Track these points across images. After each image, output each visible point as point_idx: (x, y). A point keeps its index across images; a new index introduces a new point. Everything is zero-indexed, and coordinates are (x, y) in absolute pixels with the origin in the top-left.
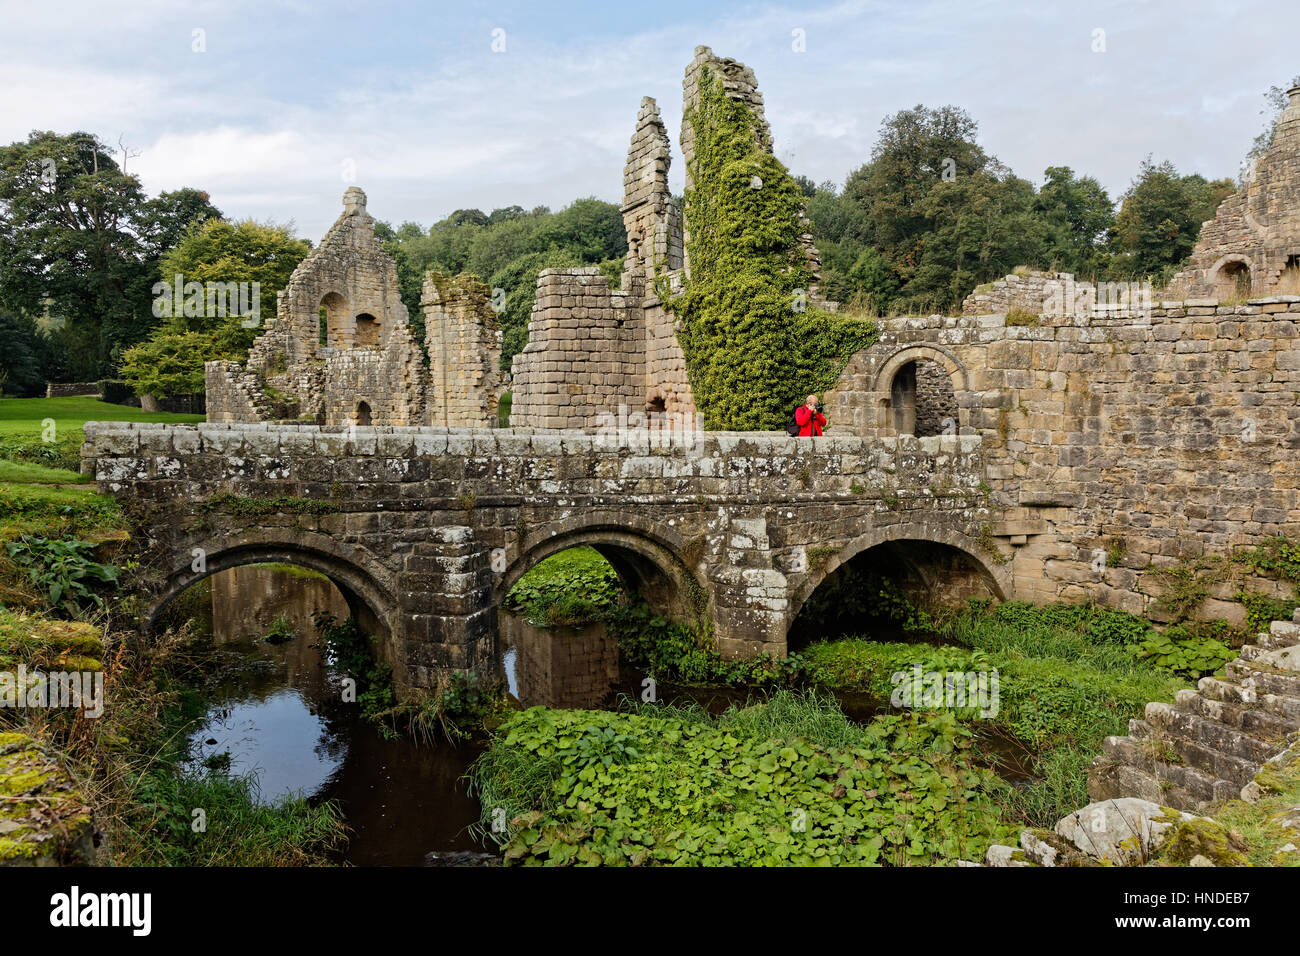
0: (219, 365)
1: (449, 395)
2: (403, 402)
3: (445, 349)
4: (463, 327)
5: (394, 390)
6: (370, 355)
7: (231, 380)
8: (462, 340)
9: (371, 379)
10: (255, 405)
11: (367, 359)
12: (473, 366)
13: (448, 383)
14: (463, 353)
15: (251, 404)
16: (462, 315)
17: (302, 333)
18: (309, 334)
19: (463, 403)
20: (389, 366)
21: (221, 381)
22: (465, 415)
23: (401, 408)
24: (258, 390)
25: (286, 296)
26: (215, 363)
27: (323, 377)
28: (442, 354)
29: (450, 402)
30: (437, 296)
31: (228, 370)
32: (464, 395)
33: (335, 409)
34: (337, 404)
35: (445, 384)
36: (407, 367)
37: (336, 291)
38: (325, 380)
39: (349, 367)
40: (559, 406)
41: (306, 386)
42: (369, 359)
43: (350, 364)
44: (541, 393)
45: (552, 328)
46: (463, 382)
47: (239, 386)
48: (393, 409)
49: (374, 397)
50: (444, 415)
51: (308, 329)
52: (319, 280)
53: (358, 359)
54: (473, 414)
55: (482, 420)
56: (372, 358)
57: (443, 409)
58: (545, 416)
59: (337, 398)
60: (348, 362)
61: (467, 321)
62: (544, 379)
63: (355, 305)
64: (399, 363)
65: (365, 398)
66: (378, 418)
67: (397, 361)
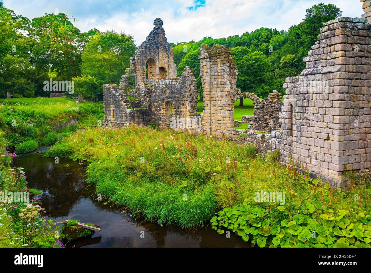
0: (109, 86)
1: (212, 99)
2: (188, 102)
3: (211, 79)
4: (220, 68)
5: (183, 96)
6: (172, 82)
7: (114, 92)
8: (220, 74)
10: (124, 102)
11: (171, 83)
12: (225, 86)
13: (212, 94)
14: (220, 80)
15: (122, 102)
16: (219, 63)
17: (139, 74)
18: (142, 74)
19: (219, 103)
20: (181, 86)
21: (110, 92)
22: (220, 108)
23: (187, 105)
24: (125, 96)
25: (134, 59)
26: (107, 85)
27: (150, 91)
28: (208, 81)
29: (212, 103)
30: (207, 54)
31: (113, 88)
32: (220, 99)
33: (156, 104)
34: (157, 102)
35: (210, 94)
36: (190, 87)
37: (152, 58)
38: (151, 92)
39: (162, 87)
40: (345, 109)
41: (143, 94)
42: (172, 83)
43: (163, 86)
44: (328, 100)
45: (342, 56)
46: (220, 93)
47: (117, 94)
48: (183, 105)
49: (174, 99)
50: (209, 108)
51: (142, 72)
52: (146, 53)
53: (167, 83)
54: (225, 108)
55: (229, 111)
56: (173, 83)
57: (209, 105)
58: (334, 116)
59: (156, 99)
60: (162, 85)
61: (222, 65)
62: (333, 90)
63: (158, 63)
64: (186, 85)
65: (169, 100)
66: (175, 109)
67: (185, 84)
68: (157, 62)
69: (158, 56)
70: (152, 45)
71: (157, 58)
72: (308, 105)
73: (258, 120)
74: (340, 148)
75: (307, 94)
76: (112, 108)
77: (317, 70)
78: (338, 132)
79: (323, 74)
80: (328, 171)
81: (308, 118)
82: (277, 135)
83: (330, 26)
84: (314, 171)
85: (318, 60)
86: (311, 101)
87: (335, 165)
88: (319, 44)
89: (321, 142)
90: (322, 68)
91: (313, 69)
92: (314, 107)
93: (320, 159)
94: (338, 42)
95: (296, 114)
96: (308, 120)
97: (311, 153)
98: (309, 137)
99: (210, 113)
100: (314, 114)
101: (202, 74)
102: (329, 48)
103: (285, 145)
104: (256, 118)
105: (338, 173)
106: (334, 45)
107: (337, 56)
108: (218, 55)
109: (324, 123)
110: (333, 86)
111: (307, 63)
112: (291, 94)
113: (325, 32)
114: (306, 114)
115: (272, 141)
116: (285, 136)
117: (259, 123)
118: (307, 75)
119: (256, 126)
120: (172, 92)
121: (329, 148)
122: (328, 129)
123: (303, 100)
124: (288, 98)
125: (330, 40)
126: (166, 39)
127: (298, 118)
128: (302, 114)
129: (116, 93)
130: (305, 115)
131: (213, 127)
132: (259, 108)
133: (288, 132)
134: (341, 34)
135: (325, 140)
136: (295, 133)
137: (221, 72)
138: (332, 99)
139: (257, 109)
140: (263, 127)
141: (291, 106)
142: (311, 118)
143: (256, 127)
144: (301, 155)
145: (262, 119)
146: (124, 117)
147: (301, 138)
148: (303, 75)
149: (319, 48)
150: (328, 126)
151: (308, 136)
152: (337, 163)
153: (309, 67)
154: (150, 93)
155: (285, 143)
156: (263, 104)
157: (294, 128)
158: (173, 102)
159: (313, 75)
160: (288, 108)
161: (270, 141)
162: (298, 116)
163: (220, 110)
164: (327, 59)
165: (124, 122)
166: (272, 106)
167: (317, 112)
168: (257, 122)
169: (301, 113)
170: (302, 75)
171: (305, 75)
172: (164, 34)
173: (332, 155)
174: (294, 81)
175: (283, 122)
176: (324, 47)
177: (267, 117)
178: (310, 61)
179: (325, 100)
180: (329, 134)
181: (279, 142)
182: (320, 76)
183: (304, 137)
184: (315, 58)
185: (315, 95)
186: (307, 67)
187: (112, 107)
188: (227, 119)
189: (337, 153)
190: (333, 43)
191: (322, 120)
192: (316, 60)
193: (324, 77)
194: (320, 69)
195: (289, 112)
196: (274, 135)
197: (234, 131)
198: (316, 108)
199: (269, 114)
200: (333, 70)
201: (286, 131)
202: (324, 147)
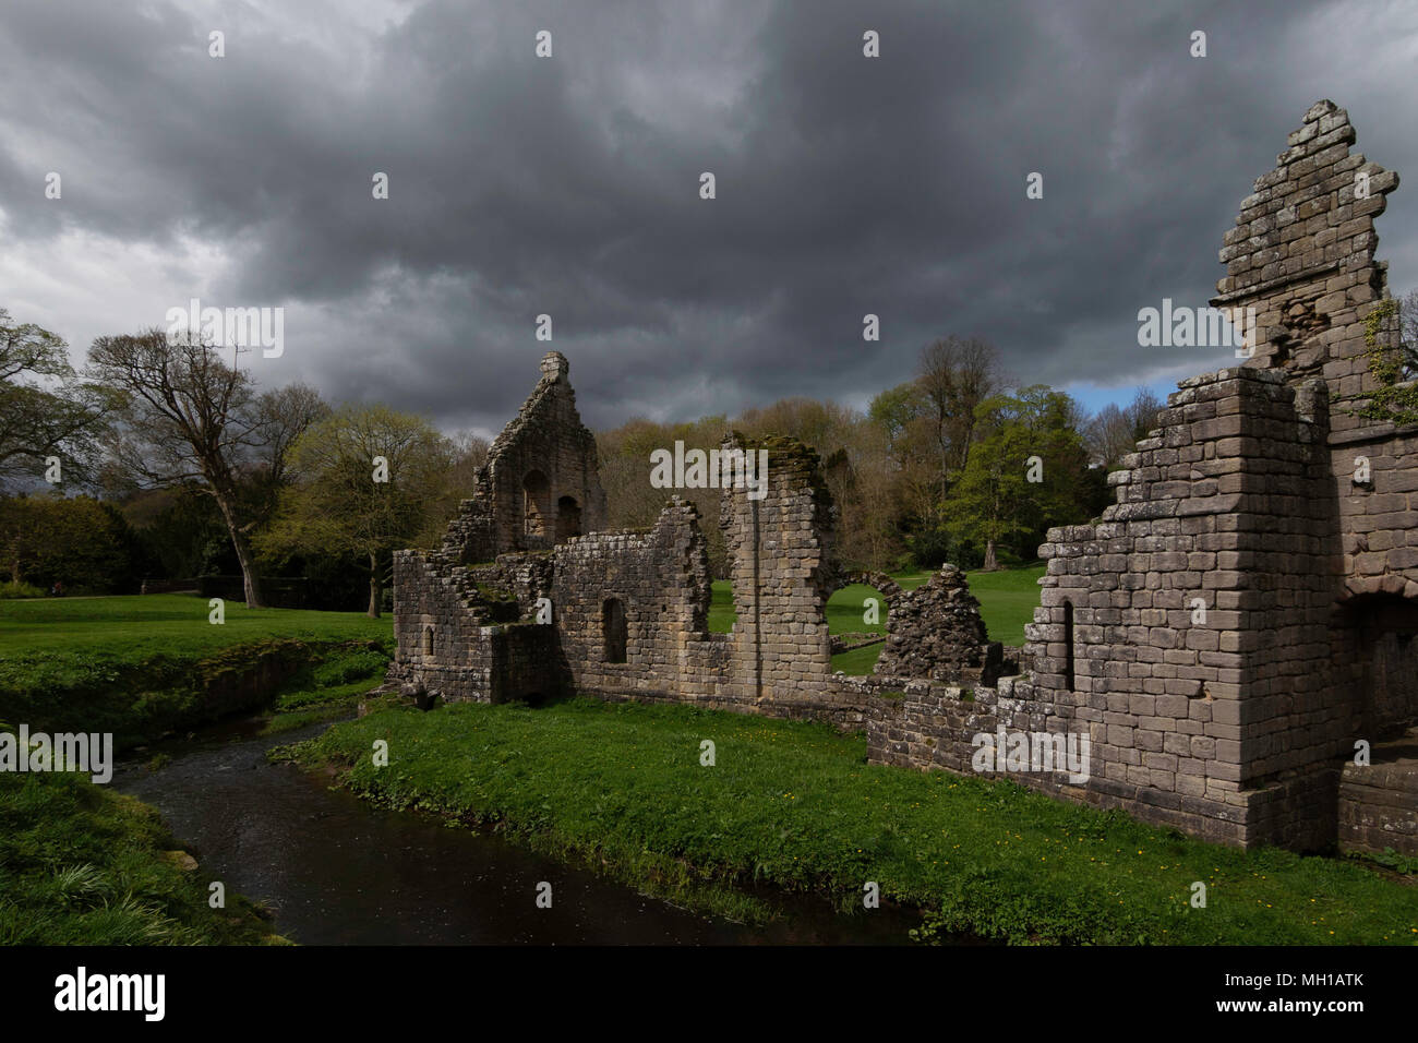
0: (414, 554)
1: (762, 591)
2: (682, 600)
3: (757, 531)
4: (787, 501)
5: (666, 585)
6: (626, 540)
7: (434, 574)
8: (786, 518)
9: (628, 571)
10: (471, 605)
11: (621, 545)
12: (805, 552)
13: (761, 575)
14: (785, 536)
15: (465, 604)
16: (785, 485)
17: (503, 518)
18: (513, 519)
19: (784, 600)
20: (657, 553)
21: (417, 575)
22: (789, 616)
23: (677, 608)
24: (472, 586)
25: (485, 474)
26: (407, 552)
27: (549, 568)
28: (752, 536)
29: (763, 601)
31: (428, 561)
32: (787, 591)
33: (569, 609)
34: (573, 603)
35: (756, 576)
36: (687, 555)
37: (540, 469)
38: (552, 572)
39: (591, 555)
40: (1251, 611)
41: (527, 580)
42: (626, 545)
43: (595, 552)
44: (1199, 587)
45: (1241, 471)
46: (787, 574)
47: (445, 581)
48: (664, 609)
49: (632, 594)
50: (753, 617)
51: (511, 512)
52: (523, 455)
53: (608, 546)
54: (803, 616)
55: (817, 624)
56: (631, 544)
57: (752, 609)
58: (1221, 631)
59: (572, 594)
60: (591, 550)
61: (794, 493)
62: (1216, 562)
63: (558, 486)
64: (674, 550)
65: (617, 595)
66: (638, 621)
67: (672, 546)
68: (555, 482)
69: (557, 464)
70: (541, 432)
71: (554, 470)
72: (1131, 603)
73: (903, 648)
74: (1242, 718)
75: (1126, 572)
76: (425, 626)
77: (1157, 506)
78: (1237, 676)
79: (1181, 517)
80: (1203, 783)
81: (1130, 639)
82: (1017, 690)
83: (1201, 388)
84: (1152, 786)
85: (1160, 480)
86: (1141, 592)
87: (1228, 765)
88: (1162, 436)
89: (1177, 704)
90: (1175, 501)
91: (1145, 504)
92: (1152, 607)
93: (1173, 750)
94: (1227, 433)
95: (1089, 629)
96: (1130, 643)
97: (1144, 735)
98: (1135, 693)
99: (758, 632)
100: (1150, 628)
101: (726, 518)
102: (1196, 449)
103: (1047, 715)
104: (899, 644)
105: (1237, 785)
106: (1215, 439)
107: (1227, 471)
108: (782, 465)
109: (1187, 651)
110: (1216, 552)
111: (1121, 489)
112: (1067, 573)
113: (1182, 405)
114: (1122, 628)
115: (999, 708)
116: (1050, 691)
117: (907, 657)
118: (1124, 521)
119: (898, 665)
120: (627, 571)
121: (1206, 718)
122: (1201, 666)
123: (1111, 591)
124: (1056, 585)
125: (1202, 425)
126: (578, 415)
127: (1093, 639)
128: (1107, 628)
129: (438, 575)
130: (1121, 631)
131: (765, 673)
132: (904, 616)
133: (1058, 680)
134: (1237, 410)
135: (1190, 697)
136: (1082, 680)
137: (790, 512)
138: (1215, 586)
139: (897, 616)
140: (922, 669)
141: (1068, 607)
142: (1140, 638)
143: (900, 668)
144: (1107, 743)
145: (916, 646)
146: (471, 651)
147: (1105, 695)
148: (1113, 521)
149: (1161, 447)
150: (1201, 658)
151: (1132, 689)
152: (1237, 758)
153: (1127, 497)
154: (546, 577)
155: (1047, 711)
156: (919, 602)
157: (1081, 666)
158: (632, 602)
159: (1148, 523)
160: (1058, 612)
161: (994, 709)
162: (1093, 634)
163: (789, 622)
164: (1192, 477)
165: (471, 668)
166: (946, 610)
167: (1163, 622)
168: (902, 656)
169: (1104, 625)
170: (1108, 522)
171: (1120, 521)
172: (573, 401)
173: (1216, 738)
174: (1078, 537)
175: (1039, 653)
176: (1180, 446)
177: (932, 639)
178: (1128, 484)
179: (1189, 589)
180: (1203, 681)
181: (1024, 709)
182: (1172, 525)
183: (1117, 691)
184: (1148, 476)
185: (1152, 576)
186: (1121, 499)
187: (427, 621)
188: (812, 648)
189: (1235, 732)
190: (1211, 434)
191: (1181, 644)
192: (1152, 482)
193: (1185, 525)
194: (1167, 503)
195: (1061, 623)
196: (1007, 690)
197: (832, 681)
198: (1157, 611)
199: (938, 631)
200: (1216, 508)
201: (1052, 678)
202: (1187, 718)
